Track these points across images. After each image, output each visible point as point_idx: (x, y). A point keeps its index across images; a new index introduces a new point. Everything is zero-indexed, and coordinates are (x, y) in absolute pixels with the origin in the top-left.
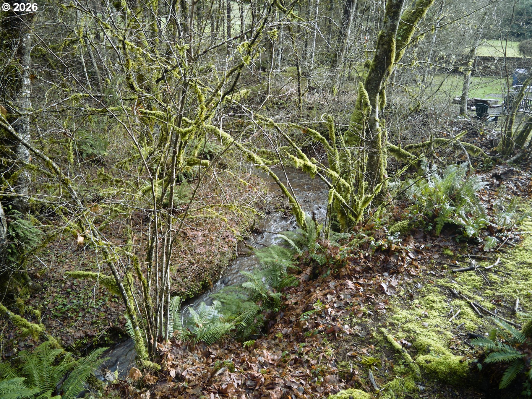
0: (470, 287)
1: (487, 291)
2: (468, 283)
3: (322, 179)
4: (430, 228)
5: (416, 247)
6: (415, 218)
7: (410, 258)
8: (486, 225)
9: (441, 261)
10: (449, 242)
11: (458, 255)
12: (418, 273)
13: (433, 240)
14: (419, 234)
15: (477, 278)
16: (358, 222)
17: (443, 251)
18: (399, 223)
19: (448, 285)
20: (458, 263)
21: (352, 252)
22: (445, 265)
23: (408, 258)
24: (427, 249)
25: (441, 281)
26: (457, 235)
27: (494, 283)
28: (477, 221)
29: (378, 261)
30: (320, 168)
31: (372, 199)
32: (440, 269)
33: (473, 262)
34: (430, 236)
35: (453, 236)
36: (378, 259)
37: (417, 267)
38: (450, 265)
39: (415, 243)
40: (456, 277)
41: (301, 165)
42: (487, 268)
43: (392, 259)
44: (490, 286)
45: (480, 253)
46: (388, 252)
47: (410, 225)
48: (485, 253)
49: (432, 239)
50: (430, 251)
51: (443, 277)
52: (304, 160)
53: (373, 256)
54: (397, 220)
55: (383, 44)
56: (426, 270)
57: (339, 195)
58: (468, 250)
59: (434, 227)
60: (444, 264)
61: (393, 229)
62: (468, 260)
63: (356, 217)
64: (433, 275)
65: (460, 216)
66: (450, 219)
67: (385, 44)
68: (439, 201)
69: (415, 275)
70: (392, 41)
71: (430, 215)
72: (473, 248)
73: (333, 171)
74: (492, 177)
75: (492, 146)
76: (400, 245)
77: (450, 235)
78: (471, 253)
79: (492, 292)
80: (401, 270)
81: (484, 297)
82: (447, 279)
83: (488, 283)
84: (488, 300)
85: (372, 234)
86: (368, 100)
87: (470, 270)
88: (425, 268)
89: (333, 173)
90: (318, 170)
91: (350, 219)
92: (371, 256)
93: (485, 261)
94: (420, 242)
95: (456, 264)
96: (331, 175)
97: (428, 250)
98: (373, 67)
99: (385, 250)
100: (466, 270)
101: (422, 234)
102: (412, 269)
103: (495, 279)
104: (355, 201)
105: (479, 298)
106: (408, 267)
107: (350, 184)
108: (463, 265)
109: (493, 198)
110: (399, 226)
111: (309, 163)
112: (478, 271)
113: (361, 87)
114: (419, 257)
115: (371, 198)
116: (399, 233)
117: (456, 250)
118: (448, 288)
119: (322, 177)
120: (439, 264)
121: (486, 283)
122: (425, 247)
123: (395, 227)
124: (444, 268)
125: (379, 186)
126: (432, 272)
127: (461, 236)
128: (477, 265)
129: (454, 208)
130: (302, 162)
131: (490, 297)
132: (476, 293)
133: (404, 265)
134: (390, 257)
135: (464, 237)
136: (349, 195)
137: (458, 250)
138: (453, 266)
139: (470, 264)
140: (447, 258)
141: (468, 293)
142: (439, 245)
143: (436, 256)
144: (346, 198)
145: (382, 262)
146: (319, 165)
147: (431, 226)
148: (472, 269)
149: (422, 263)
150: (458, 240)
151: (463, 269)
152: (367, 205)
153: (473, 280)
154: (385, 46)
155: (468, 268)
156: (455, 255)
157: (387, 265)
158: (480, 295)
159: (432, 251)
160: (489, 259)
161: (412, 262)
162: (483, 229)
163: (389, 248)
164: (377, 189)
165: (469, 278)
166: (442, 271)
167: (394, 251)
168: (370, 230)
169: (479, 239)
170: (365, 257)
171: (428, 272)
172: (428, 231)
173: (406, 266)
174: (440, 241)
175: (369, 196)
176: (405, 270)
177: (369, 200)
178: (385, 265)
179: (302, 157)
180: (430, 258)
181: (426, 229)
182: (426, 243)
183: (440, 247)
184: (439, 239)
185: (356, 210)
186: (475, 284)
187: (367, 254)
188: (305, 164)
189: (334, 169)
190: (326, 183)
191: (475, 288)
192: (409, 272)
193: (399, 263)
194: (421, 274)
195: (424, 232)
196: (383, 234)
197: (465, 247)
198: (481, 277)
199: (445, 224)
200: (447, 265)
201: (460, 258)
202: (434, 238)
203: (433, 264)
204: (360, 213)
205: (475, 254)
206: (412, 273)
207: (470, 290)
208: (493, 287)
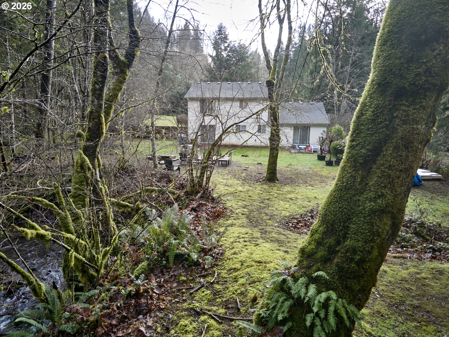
0: (206, 301)
1: (218, 300)
2: (204, 299)
3: (58, 244)
4: (164, 262)
5: (157, 282)
6: (151, 257)
7: (156, 294)
8: (201, 248)
9: (180, 288)
10: (180, 269)
11: (190, 278)
12: (166, 305)
13: (169, 272)
14: (157, 270)
15: (208, 292)
16: (100, 276)
17: (179, 279)
18: (140, 266)
19: (191, 306)
20: (192, 285)
21: (104, 308)
22: (184, 290)
23: (155, 295)
24: (166, 281)
25: (185, 305)
26: (184, 262)
27: (219, 291)
28: (195, 246)
29: (130, 307)
30: (55, 234)
31: (111, 251)
32: (181, 295)
33: (202, 280)
34: (166, 269)
35: (182, 264)
36: (130, 305)
37: (164, 300)
38: (187, 289)
39: (156, 279)
40: (195, 297)
41: (34, 236)
42: (211, 281)
43: (143, 301)
44: (218, 295)
45: (203, 271)
46: (138, 295)
47: (149, 265)
48: (206, 270)
49: (167, 272)
50: (169, 282)
51: (185, 301)
52: (36, 229)
53: (124, 304)
54: (136, 264)
55: (94, 119)
56: (172, 300)
57: (78, 256)
58: (195, 272)
59: (167, 260)
60: (182, 289)
61: (136, 272)
62: (198, 280)
63: (98, 271)
64: (178, 302)
65: (183, 246)
66: (178, 251)
67: (95, 119)
68: (166, 239)
69: (165, 308)
70: (101, 116)
71: (162, 252)
72: (198, 268)
73: (68, 233)
74: (191, 211)
75: (183, 187)
76: (146, 285)
77: (180, 264)
78: (198, 274)
79: (221, 300)
80: (153, 307)
81: (217, 306)
82: (189, 301)
83: (216, 293)
84: (220, 307)
85: (118, 283)
86: (90, 165)
87: (201, 287)
88: (170, 298)
89: (69, 235)
90: (52, 236)
91: (92, 274)
92: (122, 305)
93: (208, 277)
94: (159, 277)
95: (191, 286)
96: (67, 238)
97: (168, 281)
98: (88, 137)
99: (134, 295)
100: (199, 289)
101: (159, 270)
102: (161, 303)
103: (219, 289)
104: (94, 256)
105: (215, 308)
106: (157, 303)
107: (86, 242)
108: (196, 285)
109: (197, 226)
110: (140, 269)
111: (42, 232)
112: (206, 286)
113: (81, 154)
114: (163, 290)
115: (109, 250)
116: (143, 275)
117: (187, 274)
118: (192, 309)
119: (58, 242)
120: (179, 290)
121: (215, 294)
122: (164, 280)
123: (137, 270)
124: (183, 293)
125: (116, 237)
126: (176, 300)
127: (188, 262)
128: (204, 281)
129: (177, 241)
130: (34, 232)
131: (221, 304)
132: (211, 305)
133: (153, 303)
134: (140, 299)
135: (190, 262)
136: (87, 253)
137: (188, 274)
138: (189, 289)
139: (200, 282)
140: (183, 283)
141: (206, 307)
142: (174, 275)
143: (175, 285)
144: (84, 256)
145: (133, 307)
146: (53, 231)
147: (164, 260)
148: (203, 286)
149: (167, 294)
150: (186, 266)
151: (197, 288)
152: (107, 258)
153: (206, 295)
154: (95, 120)
155: (200, 286)
156: (188, 279)
157: (140, 307)
158: (214, 306)
159: (170, 281)
160: (210, 274)
161: (159, 297)
162: (200, 252)
163: (138, 291)
164: (114, 241)
165: (203, 294)
166: (183, 296)
167: (143, 292)
168: (115, 280)
169: (200, 260)
170: (118, 308)
171: (173, 301)
172: (163, 265)
173: (155, 302)
174: (174, 271)
175: (108, 248)
176: (156, 306)
177: (108, 252)
178: (138, 308)
179: (33, 228)
180: (171, 288)
181: (161, 264)
182: (164, 276)
183: (175, 276)
184: (173, 269)
185: (96, 264)
186: (208, 297)
187: (119, 305)
188: (37, 233)
189: (69, 231)
190: (63, 246)
191: (209, 301)
192: (159, 307)
193: (149, 302)
194: (168, 305)
195: (160, 267)
196: (128, 279)
197: (193, 270)
198: (210, 290)
199: (175, 255)
200: (185, 289)
201: (192, 280)
202: (169, 270)
203: (174, 292)
204: (101, 267)
205: (200, 273)
206: (161, 307)
207: (207, 304)
208: (220, 296)
